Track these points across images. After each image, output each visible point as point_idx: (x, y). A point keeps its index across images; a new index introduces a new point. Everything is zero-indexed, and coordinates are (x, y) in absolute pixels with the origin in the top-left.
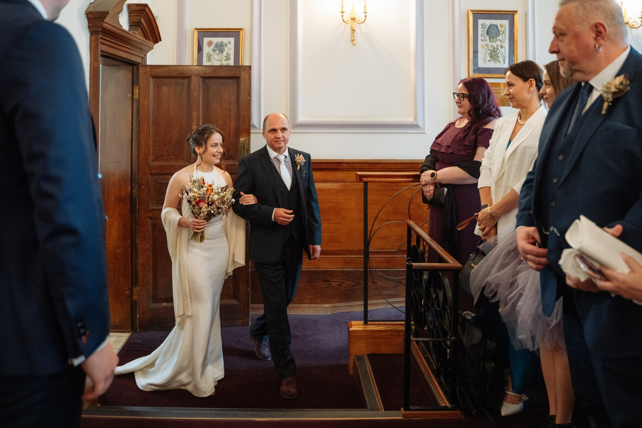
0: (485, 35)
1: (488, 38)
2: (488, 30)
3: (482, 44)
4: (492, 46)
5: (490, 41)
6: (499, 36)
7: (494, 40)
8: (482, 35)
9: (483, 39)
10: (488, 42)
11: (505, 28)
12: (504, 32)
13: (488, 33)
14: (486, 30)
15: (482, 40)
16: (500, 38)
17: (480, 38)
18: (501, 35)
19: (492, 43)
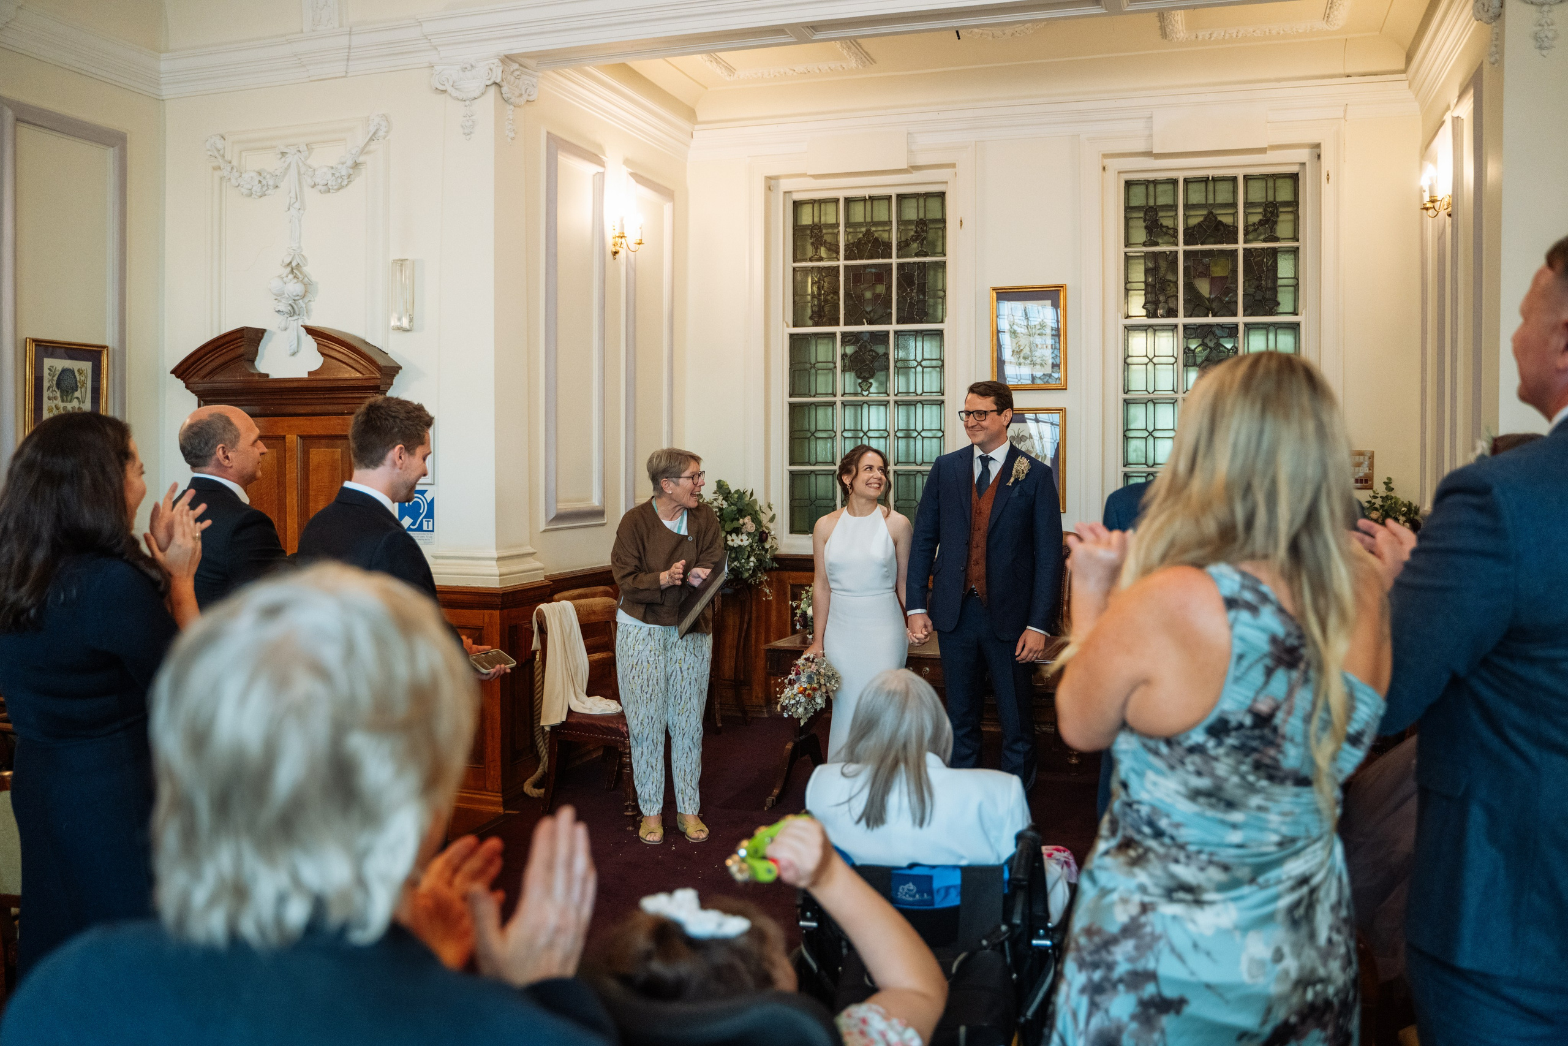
0: (55, 388)
1: (58, 394)
2: (59, 379)
3: (49, 405)
4: (65, 408)
5: (63, 401)
6: (77, 390)
7: (69, 398)
8: (49, 389)
9: (51, 395)
10: (59, 402)
11: (86, 377)
12: (84, 384)
13: (58, 385)
14: (55, 378)
15: (49, 398)
16: (77, 394)
17: (46, 394)
18: (79, 390)
19: (65, 404)
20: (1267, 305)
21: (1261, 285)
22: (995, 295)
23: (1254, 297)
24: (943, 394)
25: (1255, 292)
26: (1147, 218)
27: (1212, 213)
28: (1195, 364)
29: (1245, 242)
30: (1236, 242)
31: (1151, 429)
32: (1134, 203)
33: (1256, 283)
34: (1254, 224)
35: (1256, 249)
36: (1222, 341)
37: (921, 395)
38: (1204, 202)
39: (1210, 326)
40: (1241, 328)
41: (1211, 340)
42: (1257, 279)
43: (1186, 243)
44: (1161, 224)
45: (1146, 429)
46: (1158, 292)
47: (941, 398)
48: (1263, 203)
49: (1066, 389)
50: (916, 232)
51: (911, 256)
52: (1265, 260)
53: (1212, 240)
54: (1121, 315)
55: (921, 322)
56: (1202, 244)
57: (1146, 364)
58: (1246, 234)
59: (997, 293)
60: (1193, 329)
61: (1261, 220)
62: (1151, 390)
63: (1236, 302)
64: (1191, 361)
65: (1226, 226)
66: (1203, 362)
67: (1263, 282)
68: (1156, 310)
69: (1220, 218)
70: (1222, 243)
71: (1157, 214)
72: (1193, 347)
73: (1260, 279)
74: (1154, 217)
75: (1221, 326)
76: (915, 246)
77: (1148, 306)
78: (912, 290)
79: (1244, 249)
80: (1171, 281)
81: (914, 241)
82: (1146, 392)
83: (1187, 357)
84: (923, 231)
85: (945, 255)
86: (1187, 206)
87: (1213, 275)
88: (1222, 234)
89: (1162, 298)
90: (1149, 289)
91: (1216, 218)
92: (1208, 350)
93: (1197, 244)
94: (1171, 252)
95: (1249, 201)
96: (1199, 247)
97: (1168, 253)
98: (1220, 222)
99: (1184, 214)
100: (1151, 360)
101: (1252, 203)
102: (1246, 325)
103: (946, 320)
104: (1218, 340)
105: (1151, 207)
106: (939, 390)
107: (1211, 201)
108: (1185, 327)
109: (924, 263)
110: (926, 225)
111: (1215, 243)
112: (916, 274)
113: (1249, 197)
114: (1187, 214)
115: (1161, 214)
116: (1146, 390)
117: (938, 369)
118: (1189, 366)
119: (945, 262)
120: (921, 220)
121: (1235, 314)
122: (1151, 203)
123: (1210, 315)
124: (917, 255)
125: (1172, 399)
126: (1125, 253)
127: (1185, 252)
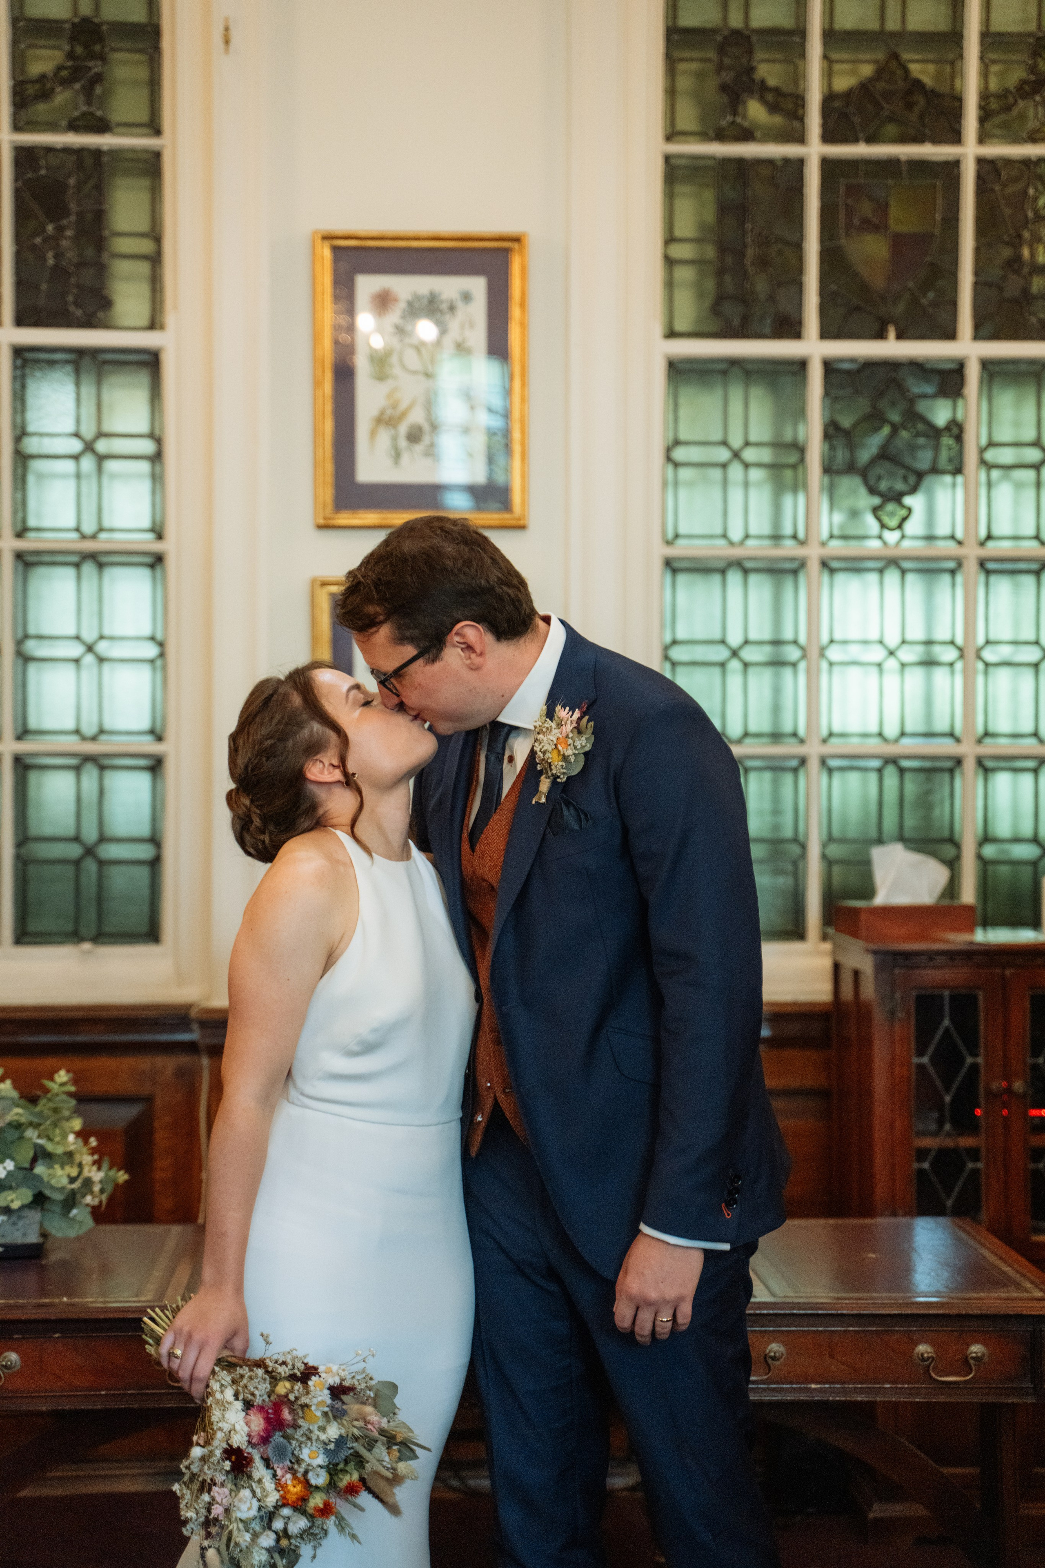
20: (1033, 314)
21: (1018, 258)
22: (327, 253)
23: (1000, 289)
24: (160, 537)
25: (1004, 278)
26: (727, 61)
27: (895, 56)
28: (851, 468)
29: (982, 139)
30: (956, 138)
31: (734, 639)
32: (687, 20)
33: (1007, 253)
34: (1004, 95)
35: (1008, 162)
36: (922, 407)
37: (94, 537)
38: (873, 25)
39: (892, 366)
40: (973, 373)
41: (893, 404)
42: (1010, 244)
43: (828, 137)
44: (763, 82)
45: (723, 642)
46: (751, 270)
47: (157, 547)
48: (1029, 35)
49: (522, 527)
50: (70, 56)
51: (53, 127)
52: (1031, 191)
53: (891, 129)
54: (658, 329)
55: (89, 323)
56: (871, 140)
57: (724, 466)
58: (985, 117)
59: (335, 249)
60: (848, 372)
61: (1023, 82)
62: (736, 534)
63: (953, 304)
64: (841, 455)
65: (932, 95)
66: (873, 462)
67: (1026, 252)
68: (745, 319)
69: (915, 69)
70: (918, 139)
71: (750, 52)
72: (846, 422)
73: (1016, 242)
74: (744, 61)
75: (918, 367)
76: (62, 97)
77: (728, 308)
78: (60, 229)
79: (981, 161)
80: (787, 243)
81: (66, 82)
82: (722, 542)
83: (832, 448)
84: (92, 56)
85: (157, 132)
86: (830, 35)
87: (895, 226)
88: (921, 116)
89: (761, 286)
90: (729, 260)
91: (907, 71)
92: (886, 430)
93: (855, 140)
94: (786, 161)
95: (995, 27)
96: (860, 150)
97: (778, 163)
98: (918, 83)
99: (825, 57)
100: (736, 455)
101: (1000, 35)
102: (987, 365)
103: (170, 318)
104: (912, 401)
105: (736, 33)
106: (146, 523)
107: (893, 25)
108: (829, 366)
109: (97, 153)
110: (101, 39)
111: (903, 139)
112: (72, 181)
113: (994, 16)
114: (835, 56)
115: (759, 55)
116: (725, 536)
117: (144, 467)
118: (839, 473)
119: (157, 155)
120: (86, 20)
121: (950, 335)
122: (735, 21)
123: (892, 333)
124: (74, 127)
125: (792, 559)
126: (667, 159)
127: (828, 166)
